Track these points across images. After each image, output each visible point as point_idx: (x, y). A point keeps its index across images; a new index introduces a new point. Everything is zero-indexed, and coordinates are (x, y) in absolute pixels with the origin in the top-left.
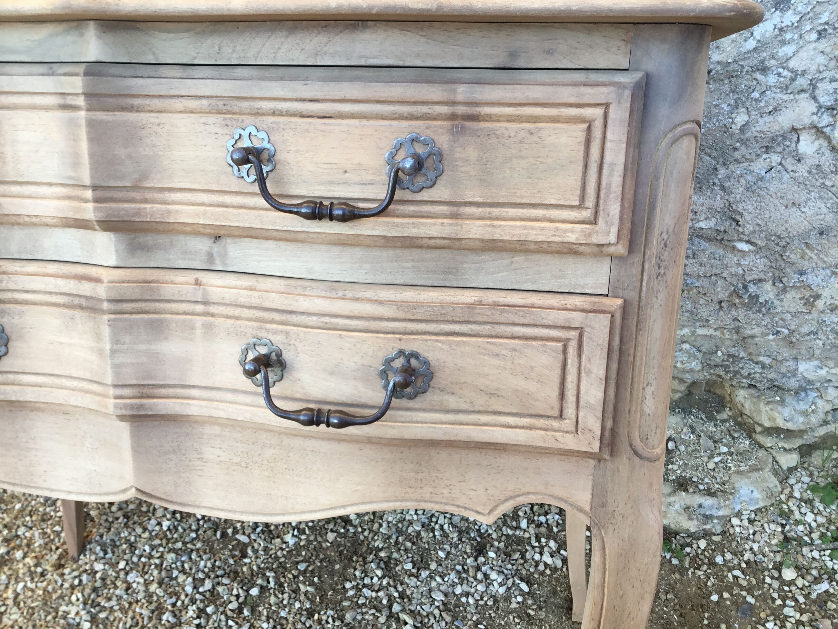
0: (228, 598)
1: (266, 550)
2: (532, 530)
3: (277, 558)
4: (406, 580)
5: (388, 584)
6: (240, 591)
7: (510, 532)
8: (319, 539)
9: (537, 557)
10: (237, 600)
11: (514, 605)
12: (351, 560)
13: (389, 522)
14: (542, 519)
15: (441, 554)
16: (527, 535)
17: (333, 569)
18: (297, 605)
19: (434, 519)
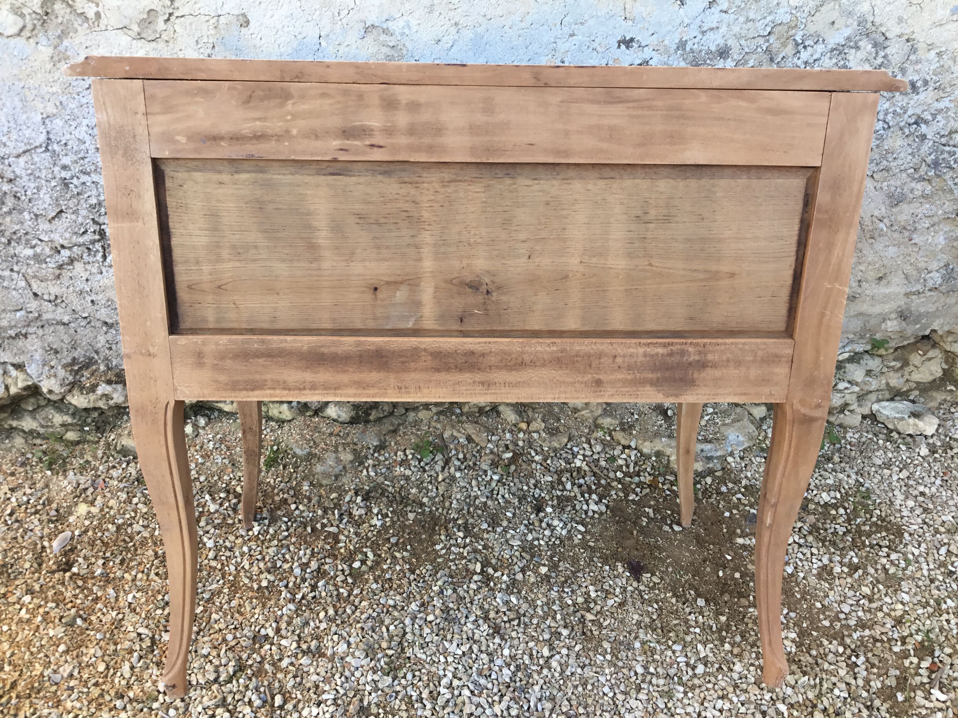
0: (335, 574)
1: (357, 534)
2: (576, 489)
3: (368, 539)
4: (485, 536)
5: (471, 541)
6: (344, 566)
7: (559, 493)
8: (401, 519)
9: (585, 507)
10: (343, 574)
11: (576, 541)
12: (434, 529)
13: (457, 500)
14: (582, 481)
15: (509, 514)
16: (573, 494)
17: (421, 539)
18: (398, 568)
19: (495, 492)
